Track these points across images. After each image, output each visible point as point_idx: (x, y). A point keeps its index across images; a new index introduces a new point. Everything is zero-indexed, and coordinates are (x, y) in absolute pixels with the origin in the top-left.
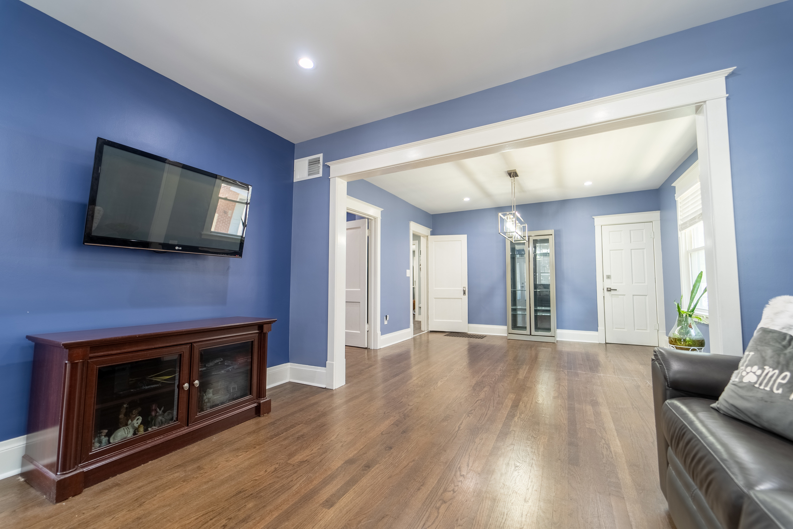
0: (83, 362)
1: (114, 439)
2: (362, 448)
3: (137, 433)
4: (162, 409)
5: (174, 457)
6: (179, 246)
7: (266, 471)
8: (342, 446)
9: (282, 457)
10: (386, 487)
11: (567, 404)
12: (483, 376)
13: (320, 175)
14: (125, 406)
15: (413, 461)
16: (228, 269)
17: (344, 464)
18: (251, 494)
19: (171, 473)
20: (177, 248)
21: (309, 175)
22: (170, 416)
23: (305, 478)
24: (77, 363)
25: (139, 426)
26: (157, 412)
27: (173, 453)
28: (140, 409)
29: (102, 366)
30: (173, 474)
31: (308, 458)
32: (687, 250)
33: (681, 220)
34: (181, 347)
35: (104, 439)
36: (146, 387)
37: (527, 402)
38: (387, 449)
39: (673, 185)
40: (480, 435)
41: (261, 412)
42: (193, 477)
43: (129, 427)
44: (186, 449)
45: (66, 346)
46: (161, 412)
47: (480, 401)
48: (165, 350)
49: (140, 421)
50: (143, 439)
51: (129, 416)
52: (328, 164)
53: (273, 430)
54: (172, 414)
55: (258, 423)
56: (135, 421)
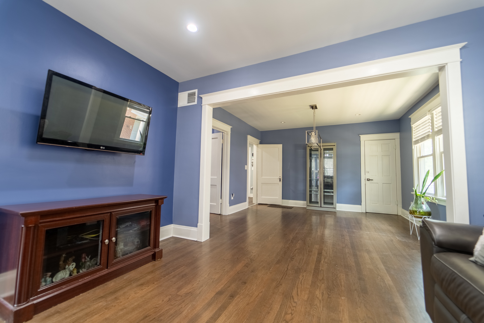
0: (35, 227)
1: (56, 279)
2: (226, 283)
3: (72, 274)
4: (90, 257)
5: (98, 291)
6: (103, 146)
7: (163, 301)
8: (213, 282)
9: (173, 290)
10: (246, 312)
11: (352, 252)
12: (297, 233)
13: (196, 103)
14: (64, 255)
15: (262, 292)
16: (135, 162)
17: (216, 294)
18: (154, 318)
19: (96, 303)
20: (101, 148)
21: (188, 103)
22: (95, 262)
23: (190, 306)
24: (31, 227)
25: (73, 270)
26: (86, 259)
27: (97, 287)
28: (74, 257)
29: (49, 228)
30: (98, 303)
31: (191, 290)
32: (418, 157)
33: (414, 138)
34: (104, 215)
35: (49, 279)
36: (79, 243)
37: (327, 251)
38: (243, 283)
39: (409, 117)
40: (302, 273)
41: (156, 258)
42: (112, 306)
43: (67, 270)
44: (106, 285)
45: (23, 215)
46: (88, 259)
47: (297, 250)
48: (93, 217)
49: (74, 266)
50: (77, 279)
51: (66, 262)
52: (201, 96)
53: (165, 271)
54: (97, 261)
55: (154, 266)
56: (71, 266)
